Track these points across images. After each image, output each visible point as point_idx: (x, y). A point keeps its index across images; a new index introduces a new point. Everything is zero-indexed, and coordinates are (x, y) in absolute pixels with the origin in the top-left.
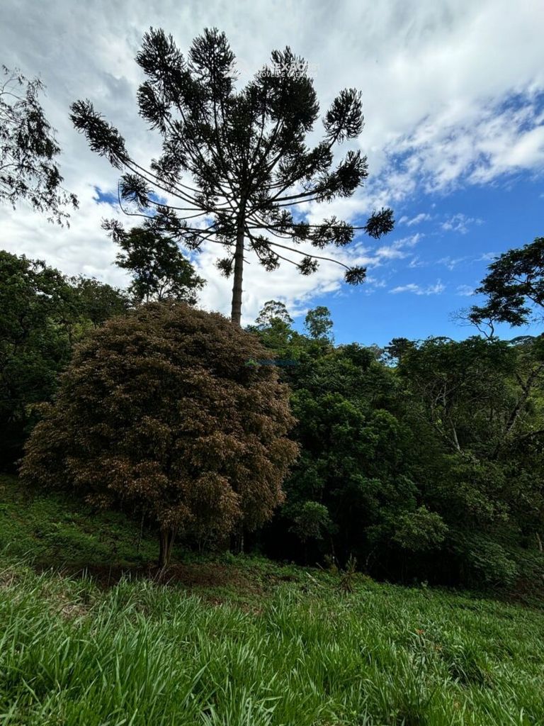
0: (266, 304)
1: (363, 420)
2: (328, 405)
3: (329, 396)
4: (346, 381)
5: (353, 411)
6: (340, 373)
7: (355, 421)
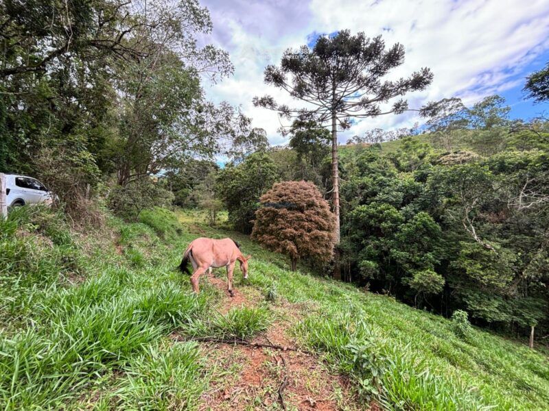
1: (402, 220)
2: (381, 212)
3: (382, 206)
4: (397, 196)
5: (395, 215)
6: (398, 191)
7: (395, 220)
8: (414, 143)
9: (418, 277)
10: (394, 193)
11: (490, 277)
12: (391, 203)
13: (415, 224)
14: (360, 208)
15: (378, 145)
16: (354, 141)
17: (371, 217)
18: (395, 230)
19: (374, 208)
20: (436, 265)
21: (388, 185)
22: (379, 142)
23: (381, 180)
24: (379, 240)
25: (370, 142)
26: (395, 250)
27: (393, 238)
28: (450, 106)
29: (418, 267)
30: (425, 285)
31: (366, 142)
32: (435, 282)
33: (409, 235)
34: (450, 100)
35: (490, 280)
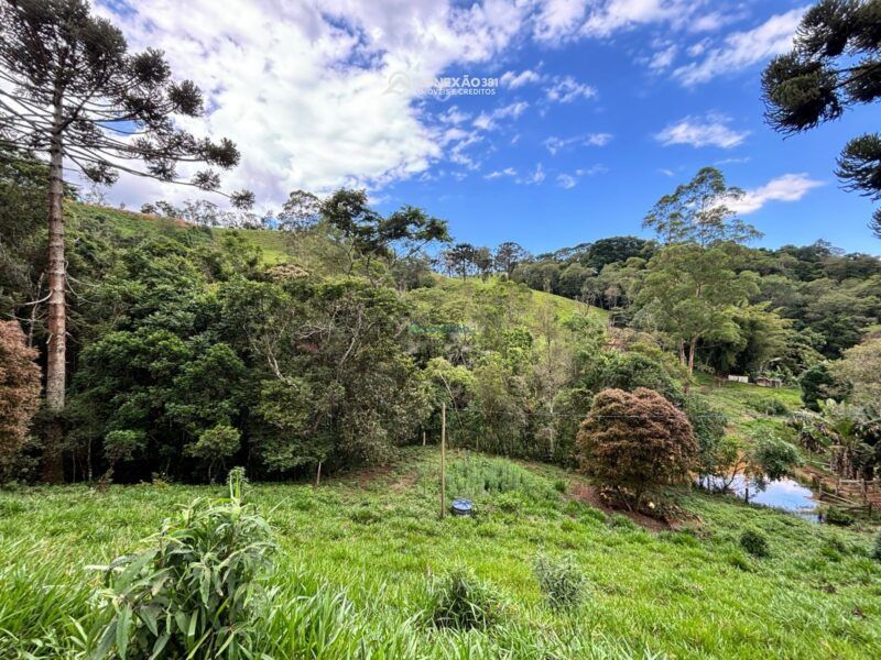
0: (292, 194)
1: (187, 355)
2: (153, 343)
3: (156, 334)
4: (185, 318)
5: (176, 349)
6: (188, 310)
7: (176, 357)
8: (241, 241)
9: (205, 438)
10: (180, 314)
11: (288, 418)
12: (173, 329)
13: (206, 360)
14: (113, 336)
15: (207, 230)
16: (160, 211)
17: (133, 352)
18: (176, 371)
19: (141, 336)
20: (233, 416)
21: (175, 300)
22: (209, 224)
23: (163, 290)
24: (147, 391)
25: (192, 220)
26: (173, 404)
27: (170, 384)
28: (307, 204)
29: (208, 423)
30: (213, 447)
31: (185, 219)
32: (226, 440)
33: (197, 378)
34: (307, 195)
35: (287, 422)
